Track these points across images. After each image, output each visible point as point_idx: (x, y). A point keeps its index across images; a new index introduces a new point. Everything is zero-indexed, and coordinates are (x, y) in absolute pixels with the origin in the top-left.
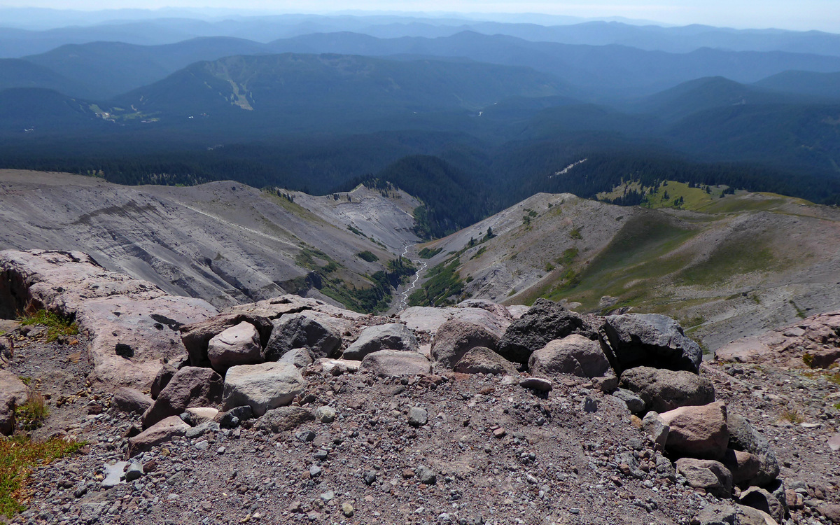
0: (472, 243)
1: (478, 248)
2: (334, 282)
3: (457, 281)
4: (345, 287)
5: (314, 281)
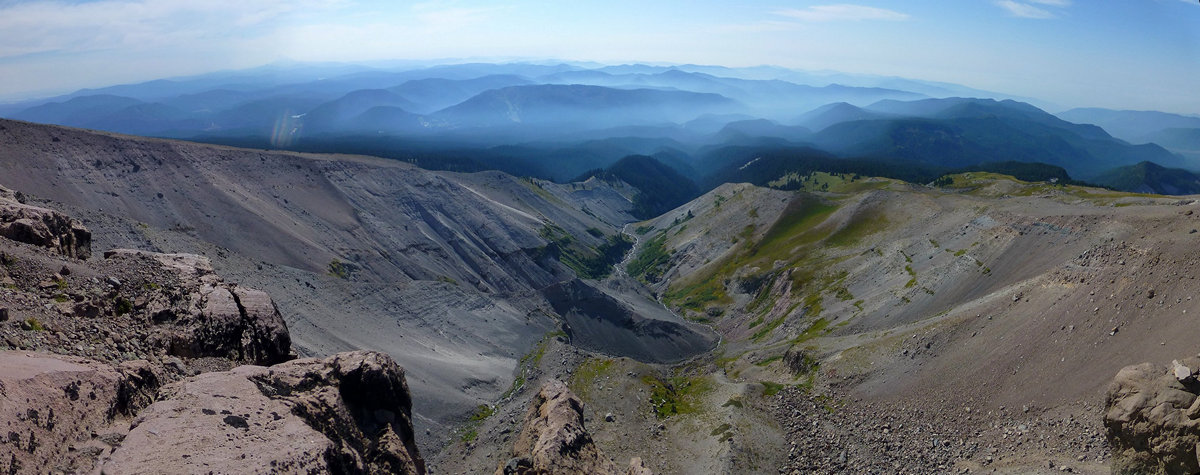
0: (677, 222)
1: (680, 226)
2: (567, 251)
3: (664, 253)
4: (576, 256)
5: (553, 250)
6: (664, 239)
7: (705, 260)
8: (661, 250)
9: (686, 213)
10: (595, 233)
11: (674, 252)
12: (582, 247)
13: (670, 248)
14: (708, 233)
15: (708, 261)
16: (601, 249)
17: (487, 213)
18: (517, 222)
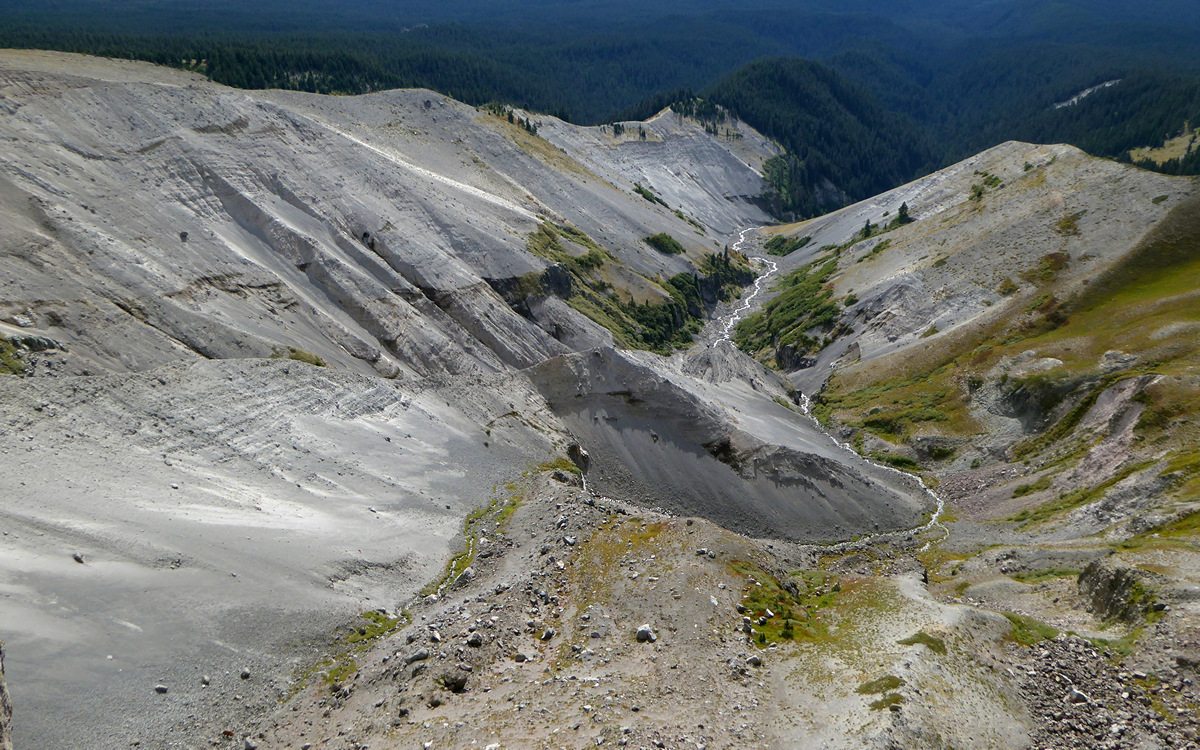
0: (868, 231)
1: (875, 240)
2: (594, 288)
3: (827, 303)
4: (614, 298)
5: (558, 282)
6: (832, 270)
7: (925, 328)
8: (821, 293)
9: (895, 213)
10: (663, 245)
11: (851, 301)
12: (630, 279)
13: (841, 293)
14: (941, 263)
15: (934, 330)
16: (675, 283)
17: (397, 193)
18: (474, 217)
